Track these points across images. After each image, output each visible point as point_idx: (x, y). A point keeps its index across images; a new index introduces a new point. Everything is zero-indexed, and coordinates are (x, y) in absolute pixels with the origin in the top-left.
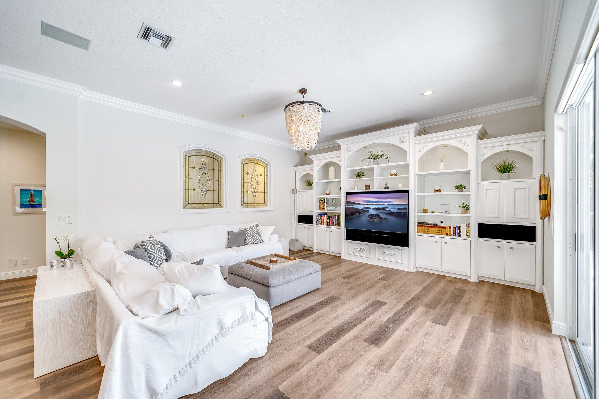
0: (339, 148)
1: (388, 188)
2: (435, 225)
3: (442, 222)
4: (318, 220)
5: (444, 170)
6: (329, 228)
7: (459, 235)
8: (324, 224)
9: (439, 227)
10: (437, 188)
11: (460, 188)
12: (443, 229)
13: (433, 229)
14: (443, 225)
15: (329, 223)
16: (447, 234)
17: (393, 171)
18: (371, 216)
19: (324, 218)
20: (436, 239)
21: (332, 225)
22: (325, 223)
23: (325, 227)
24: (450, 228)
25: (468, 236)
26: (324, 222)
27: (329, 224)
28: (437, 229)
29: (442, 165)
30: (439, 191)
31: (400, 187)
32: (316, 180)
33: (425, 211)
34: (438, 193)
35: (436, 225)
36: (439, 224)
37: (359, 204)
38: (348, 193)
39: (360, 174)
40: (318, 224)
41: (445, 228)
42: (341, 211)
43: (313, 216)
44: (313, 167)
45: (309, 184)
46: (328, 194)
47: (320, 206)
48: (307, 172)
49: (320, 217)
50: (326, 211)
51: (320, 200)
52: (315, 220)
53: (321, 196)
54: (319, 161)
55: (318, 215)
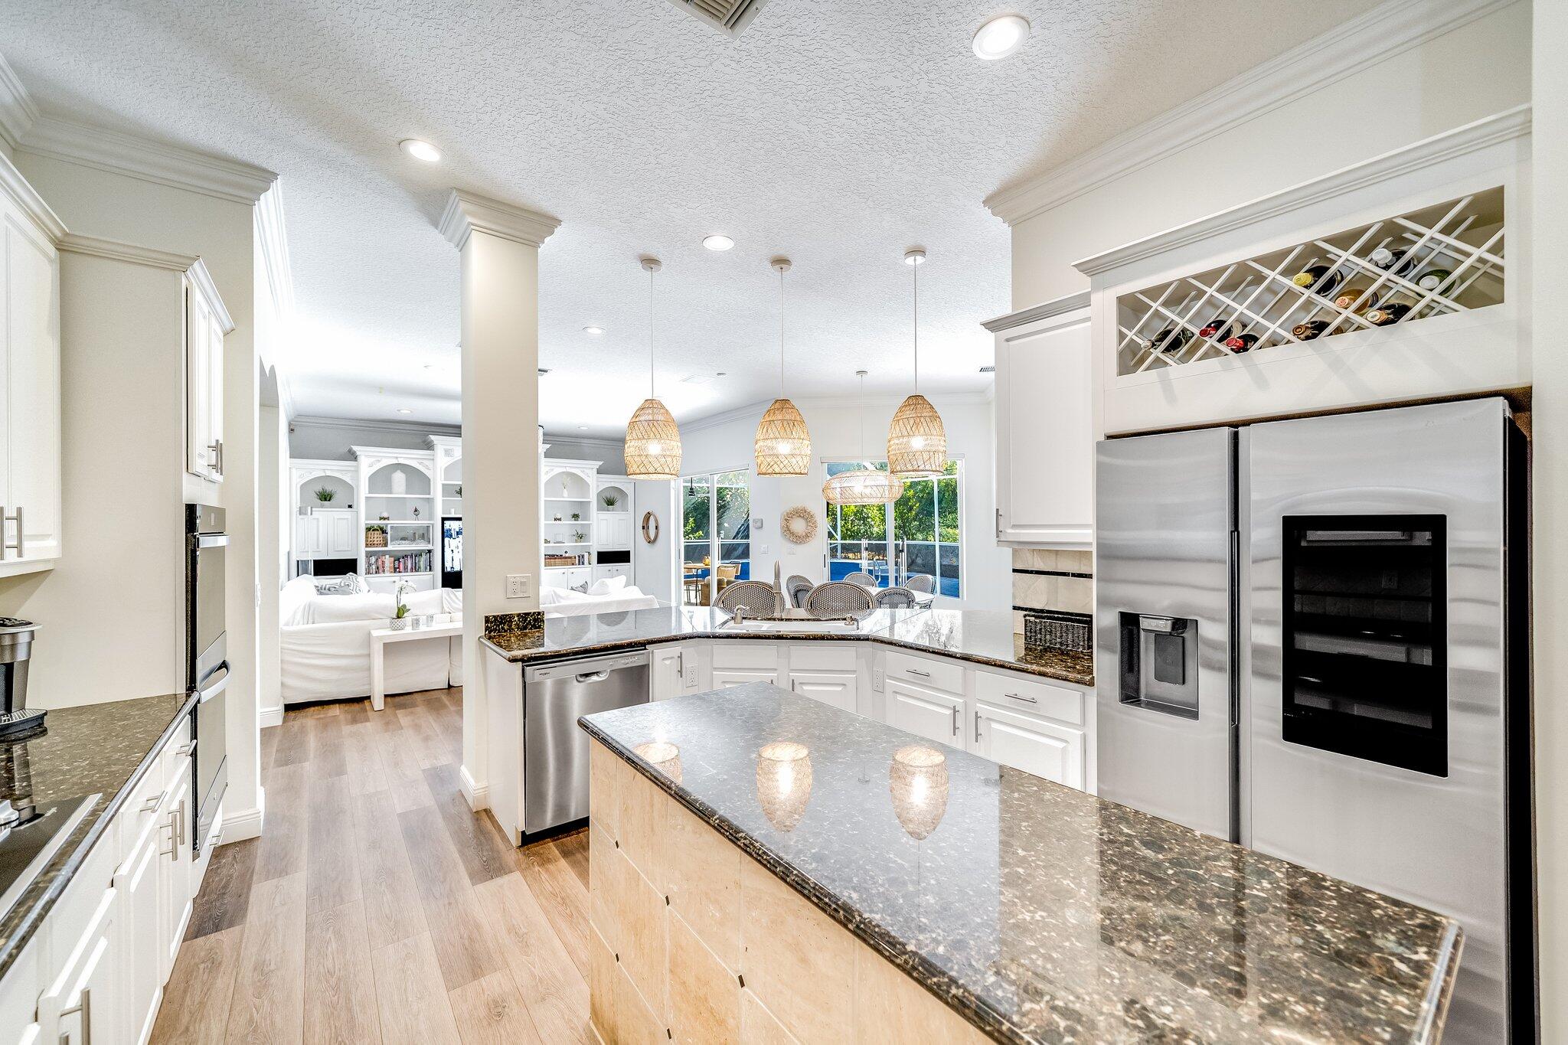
0: (429, 446)
3: (566, 552)
4: (370, 565)
5: (565, 497)
6: (396, 577)
7: (583, 564)
8: (384, 571)
9: (566, 558)
10: (558, 516)
11: (576, 516)
12: (569, 560)
13: (559, 560)
14: (567, 555)
15: (399, 568)
16: (573, 564)
19: (383, 562)
20: (563, 571)
21: (406, 569)
22: (387, 569)
23: (387, 578)
24: (574, 557)
25: (590, 564)
26: (383, 567)
27: (395, 570)
28: (563, 560)
29: (565, 492)
30: (560, 520)
32: (363, 490)
33: (546, 541)
34: (558, 522)
35: (561, 556)
36: (564, 555)
38: (444, 519)
40: (368, 572)
41: (570, 558)
42: (430, 547)
43: (356, 559)
44: (358, 467)
45: (325, 497)
46: (385, 519)
47: (369, 540)
48: (329, 473)
49: (373, 559)
50: (390, 547)
51: (368, 529)
52: (362, 566)
53: (376, 522)
54: (373, 460)
55: (369, 555)
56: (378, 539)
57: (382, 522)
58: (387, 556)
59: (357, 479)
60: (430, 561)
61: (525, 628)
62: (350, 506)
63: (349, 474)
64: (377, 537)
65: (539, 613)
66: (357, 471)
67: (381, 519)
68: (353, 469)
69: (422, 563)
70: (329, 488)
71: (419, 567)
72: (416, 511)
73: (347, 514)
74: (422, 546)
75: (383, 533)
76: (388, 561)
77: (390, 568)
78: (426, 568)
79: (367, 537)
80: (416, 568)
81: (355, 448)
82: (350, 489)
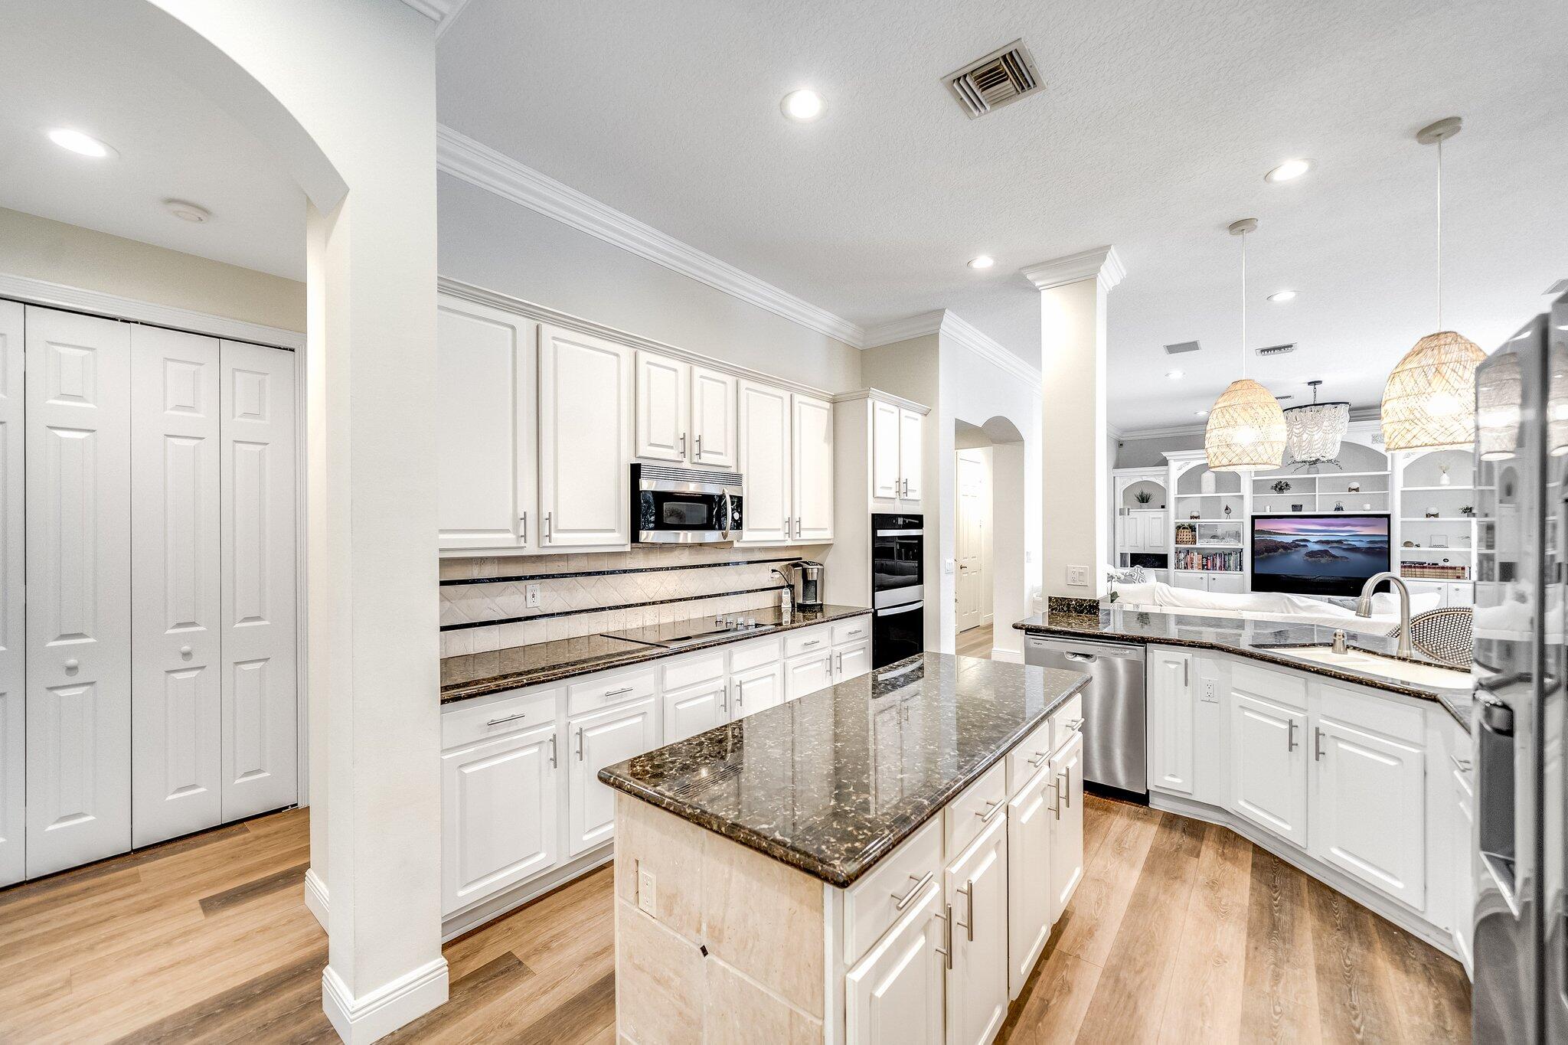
1: (1342, 510)
2: (1435, 566)
3: (1446, 560)
4: (1179, 561)
5: (1449, 485)
6: (1204, 574)
8: (1192, 567)
9: (1443, 568)
10: (1433, 511)
11: (1469, 511)
12: (1450, 571)
13: (1431, 570)
14: (1447, 564)
15: (1207, 565)
16: (1458, 577)
17: (1355, 485)
18: (1312, 554)
19: (1192, 559)
20: (1439, 585)
21: (1214, 567)
22: (1195, 565)
23: (1196, 574)
24: (1463, 569)
26: (1192, 563)
27: (1204, 567)
28: (1438, 570)
29: (1445, 479)
30: (1436, 516)
31: (1368, 509)
32: (1173, 492)
33: (1409, 544)
34: (1432, 519)
35: (1437, 564)
36: (1442, 564)
37: (1285, 534)
38: (1254, 518)
39: (1281, 487)
40: (1177, 567)
41: (1454, 568)
42: (1240, 546)
43: (1167, 555)
44: (1168, 470)
45: (1144, 499)
46: (1196, 518)
47: (1179, 537)
48: (1145, 479)
49: (1182, 556)
50: (1198, 545)
51: (1178, 528)
52: (1172, 560)
53: (1187, 521)
54: (1183, 462)
55: (1178, 552)
56: (1188, 537)
57: (1192, 520)
58: (1196, 554)
59: (1167, 481)
60: (1240, 561)
61: (1082, 612)
62: (1163, 507)
63: (1162, 478)
64: (1186, 535)
65: (1095, 601)
66: (1167, 475)
67: (1192, 518)
68: (1164, 473)
69: (1231, 562)
70: (1146, 492)
71: (1229, 566)
72: (1227, 509)
73: (1159, 514)
74: (1230, 544)
75: (1192, 531)
76: (1197, 558)
77: (1198, 564)
78: (1236, 568)
79: (1177, 535)
80: (1225, 567)
81: (1165, 454)
82: (1163, 491)
